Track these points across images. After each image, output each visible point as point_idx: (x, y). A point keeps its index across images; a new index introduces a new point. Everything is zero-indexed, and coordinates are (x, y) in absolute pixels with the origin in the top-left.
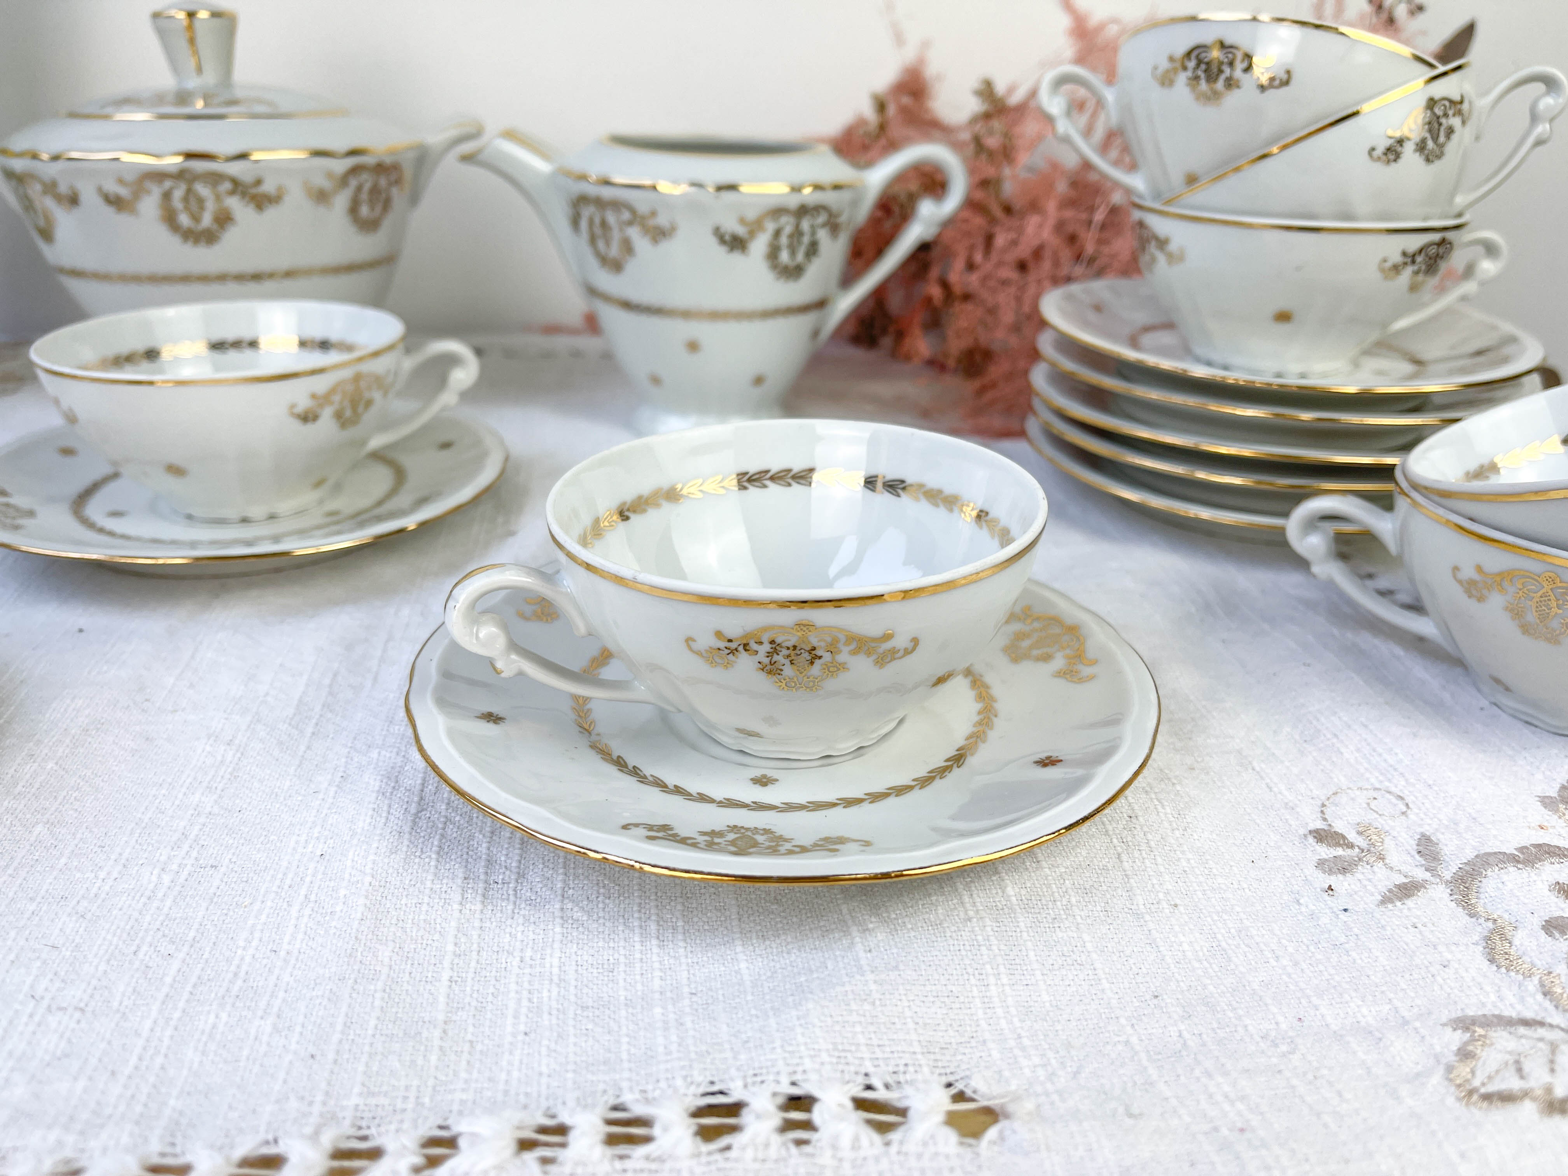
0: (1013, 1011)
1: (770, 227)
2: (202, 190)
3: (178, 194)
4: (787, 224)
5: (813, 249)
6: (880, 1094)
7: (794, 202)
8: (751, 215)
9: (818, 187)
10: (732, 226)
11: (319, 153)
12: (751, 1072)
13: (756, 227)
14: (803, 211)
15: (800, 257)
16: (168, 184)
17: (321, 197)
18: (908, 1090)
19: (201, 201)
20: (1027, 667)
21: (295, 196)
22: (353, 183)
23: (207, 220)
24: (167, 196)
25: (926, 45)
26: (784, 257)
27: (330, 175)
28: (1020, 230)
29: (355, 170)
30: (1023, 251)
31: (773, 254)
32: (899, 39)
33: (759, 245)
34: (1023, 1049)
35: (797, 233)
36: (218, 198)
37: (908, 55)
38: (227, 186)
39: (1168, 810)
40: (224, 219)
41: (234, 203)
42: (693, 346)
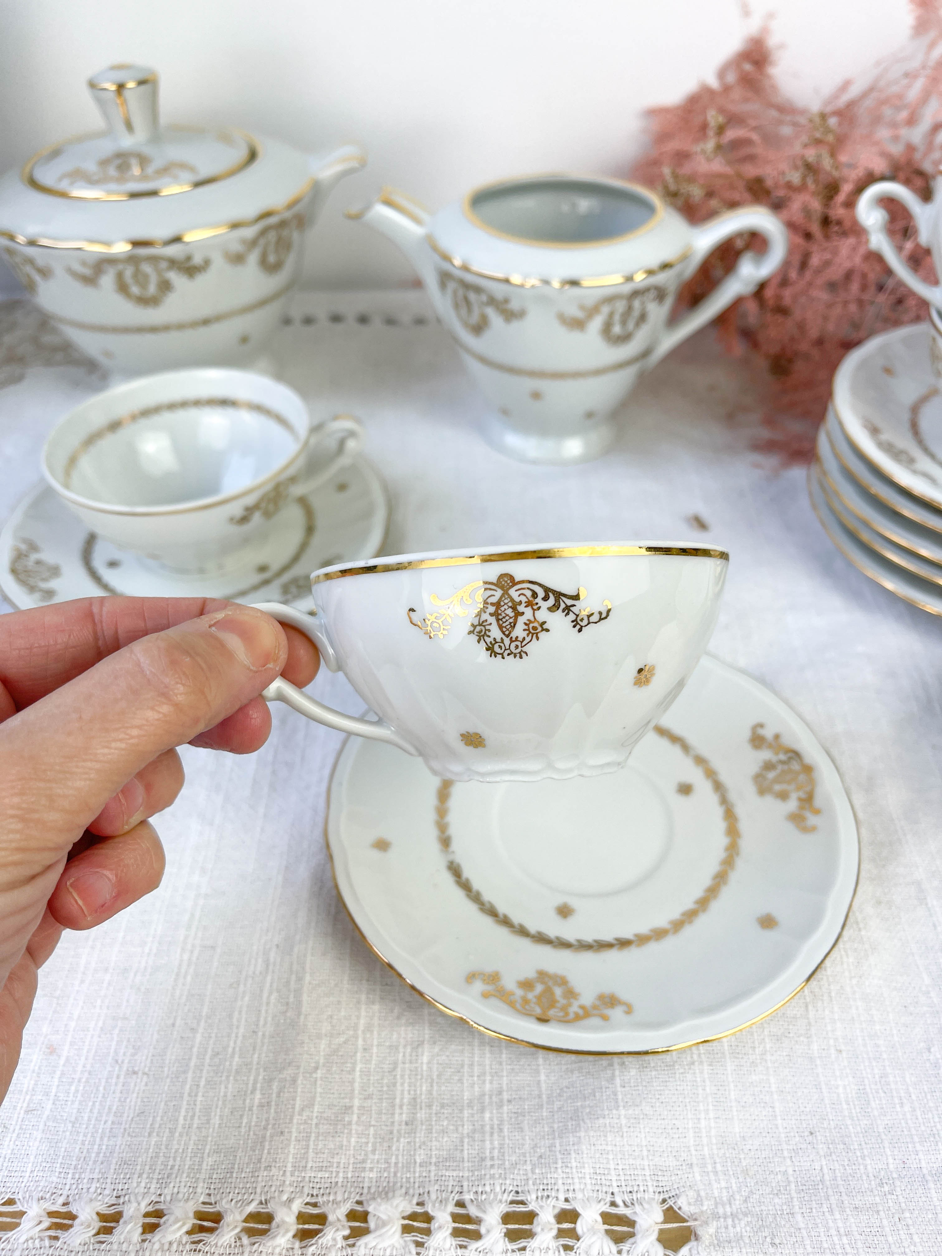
0: (714, 1141)
1: (605, 310)
2: (147, 268)
3: (129, 272)
4: (620, 306)
5: (643, 318)
6: (621, 1210)
7: (627, 289)
8: (590, 302)
9: (650, 272)
10: (574, 311)
11: (235, 226)
12: (541, 1187)
13: (593, 311)
14: (636, 293)
15: (631, 325)
16: (120, 267)
17: (238, 259)
18: (638, 1208)
19: (146, 277)
20: (769, 801)
21: (218, 262)
22: (262, 242)
23: (152, 289)
24: (120, 277)
25: (771, 16)
26: (617, 329)
27: (243, 241)
28: (835, 252)
29: (263, 232)
30: (835, 273)
31: (606, 330)
32: (746, 12)
33: (596, 324)
34: (716, 1173)
35: (630, 308)
36: (159, 272)
37: (752, 27)
38: (164, 265)
39: (851, 960)
40: (166, 286)
41: (173, 276)
42: (536, 395)
